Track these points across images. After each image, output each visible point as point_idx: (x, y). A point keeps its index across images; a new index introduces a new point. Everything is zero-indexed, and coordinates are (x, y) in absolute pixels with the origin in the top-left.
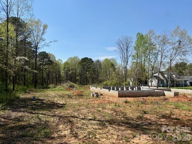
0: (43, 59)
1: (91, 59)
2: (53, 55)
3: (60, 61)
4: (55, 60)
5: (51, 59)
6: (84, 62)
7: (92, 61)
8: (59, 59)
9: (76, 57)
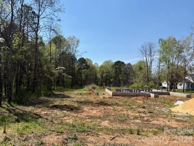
0: (82, 64)
1: (123, 63)
2: (90, 60)
3: (96, 65)
4: (92, 64)
5: (88, 63)
6: (116, 66)
7: (125, 64)
8: (96, 63)
9: (110, 60)
